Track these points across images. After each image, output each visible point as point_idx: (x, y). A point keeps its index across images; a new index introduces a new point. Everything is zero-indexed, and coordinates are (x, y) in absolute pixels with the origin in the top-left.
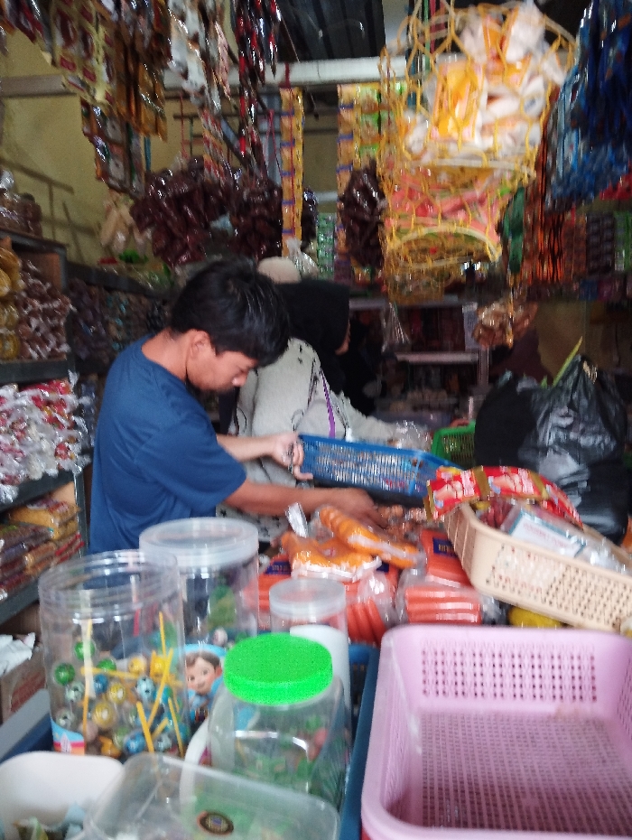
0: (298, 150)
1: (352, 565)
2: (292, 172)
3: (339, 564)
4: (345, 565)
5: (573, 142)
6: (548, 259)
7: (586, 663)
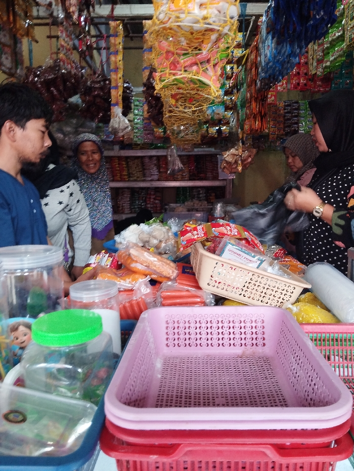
0: (120, 57)
1: (133, 281)
2: (116, 70)
3: (125, 280)
4: (128, 281)
5: (270, 44)
6: (259, 118)
7: (259, 324)
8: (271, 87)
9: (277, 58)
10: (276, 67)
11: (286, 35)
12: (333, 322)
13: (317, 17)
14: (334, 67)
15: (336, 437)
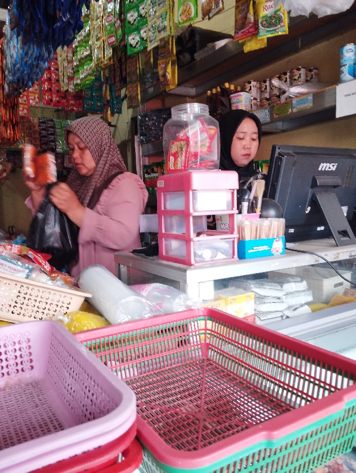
5: (15, 44)
6: (10, 126)
7: (24, 345)
8: (21, 93)
9: (25, 60)
10: (24, 70)
11: (32, 34)
12: (103, 325)
13: (64, 19)
14: (84, 85)
15: (123, 447)
